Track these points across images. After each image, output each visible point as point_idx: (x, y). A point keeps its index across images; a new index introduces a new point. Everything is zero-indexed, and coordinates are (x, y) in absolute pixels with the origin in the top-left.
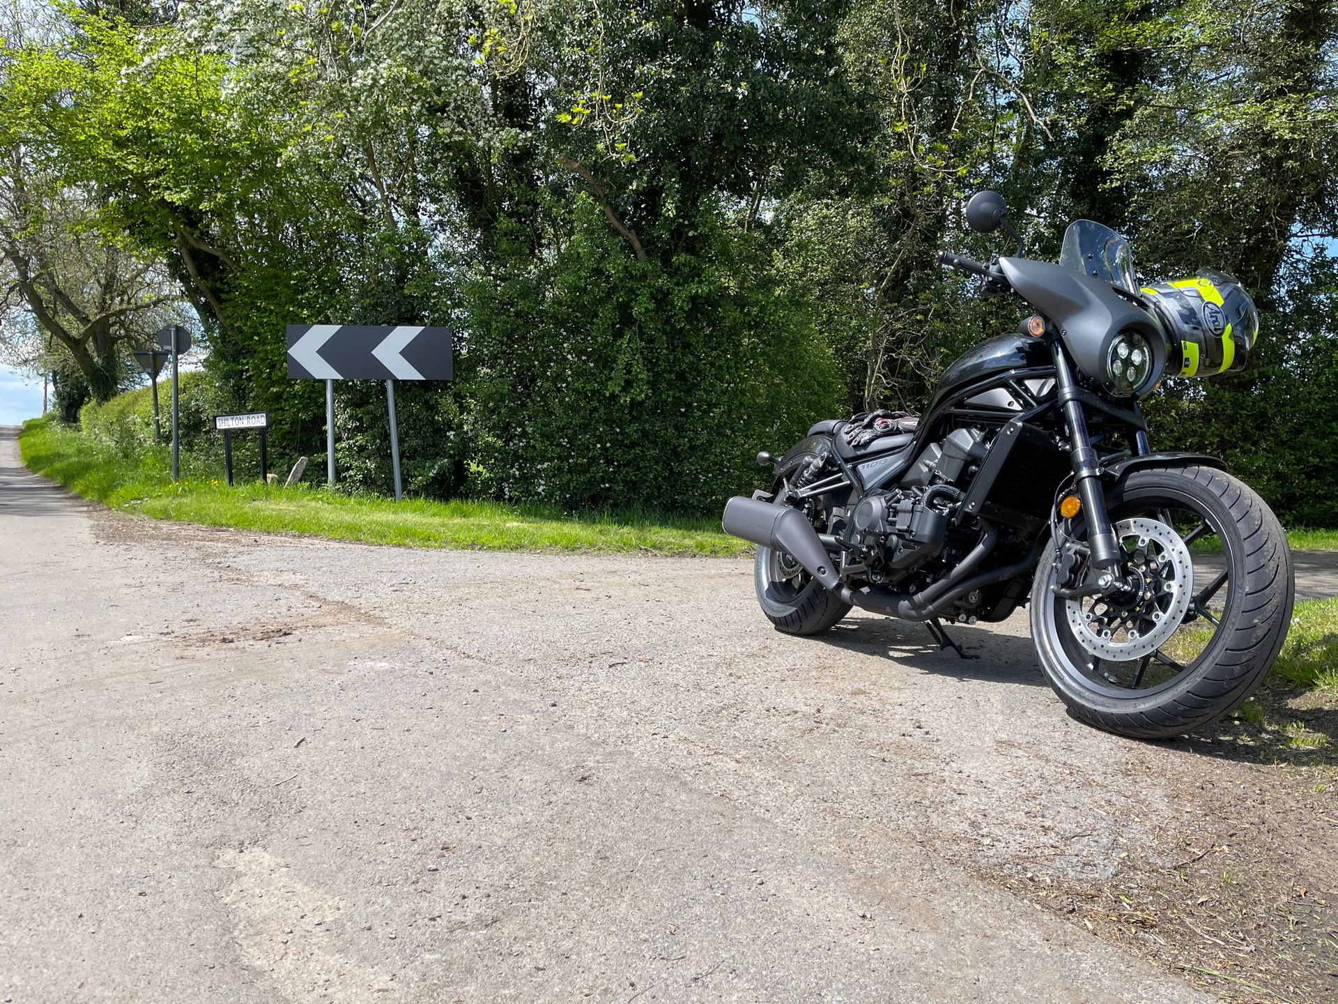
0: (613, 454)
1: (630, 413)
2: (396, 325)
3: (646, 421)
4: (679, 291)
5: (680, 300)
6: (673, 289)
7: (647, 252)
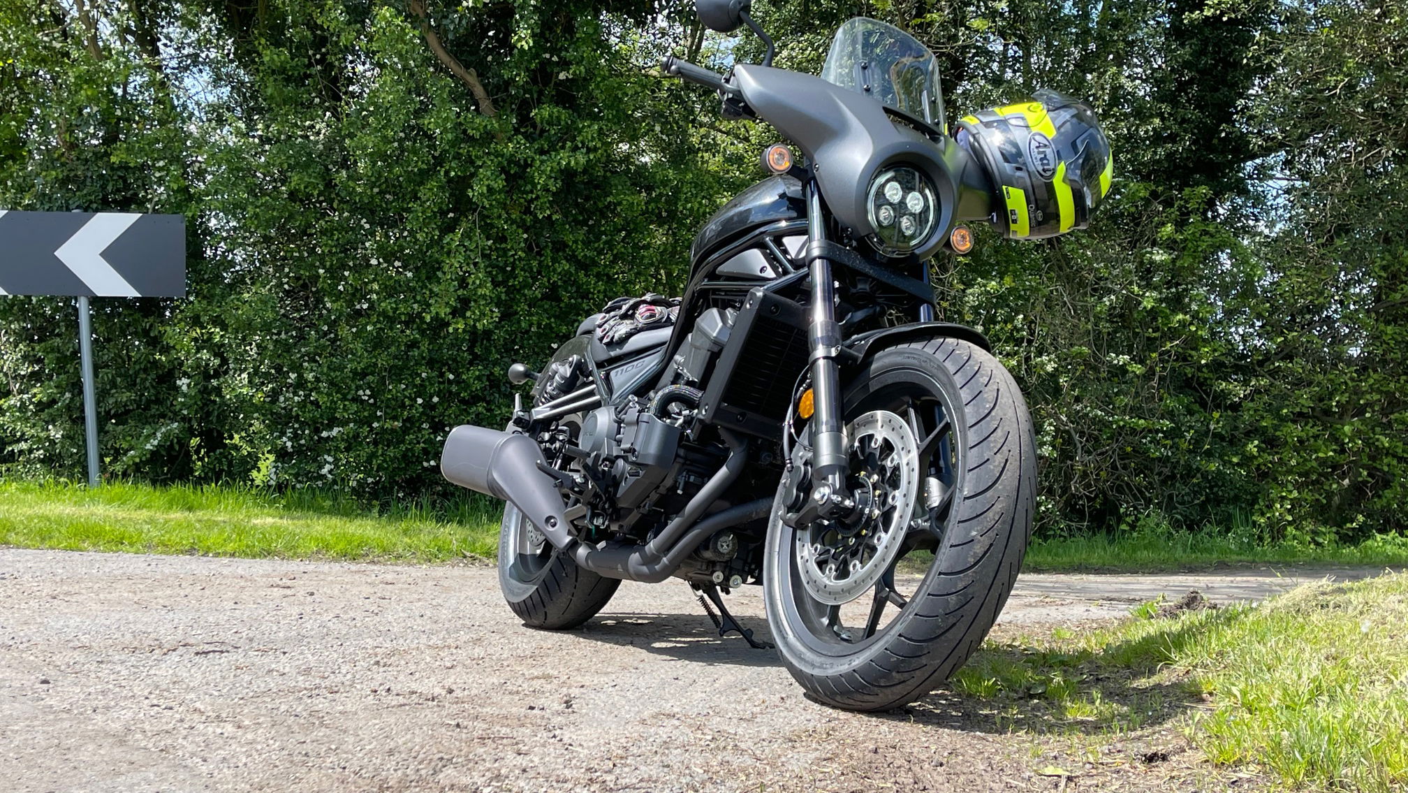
0: (442, 414)
1: (471, 350)
2: (97, 210)
3: (495, 363)
4: (542, 162)
5: (543, 176)
6: (533, 160)
7: (495, 102)
